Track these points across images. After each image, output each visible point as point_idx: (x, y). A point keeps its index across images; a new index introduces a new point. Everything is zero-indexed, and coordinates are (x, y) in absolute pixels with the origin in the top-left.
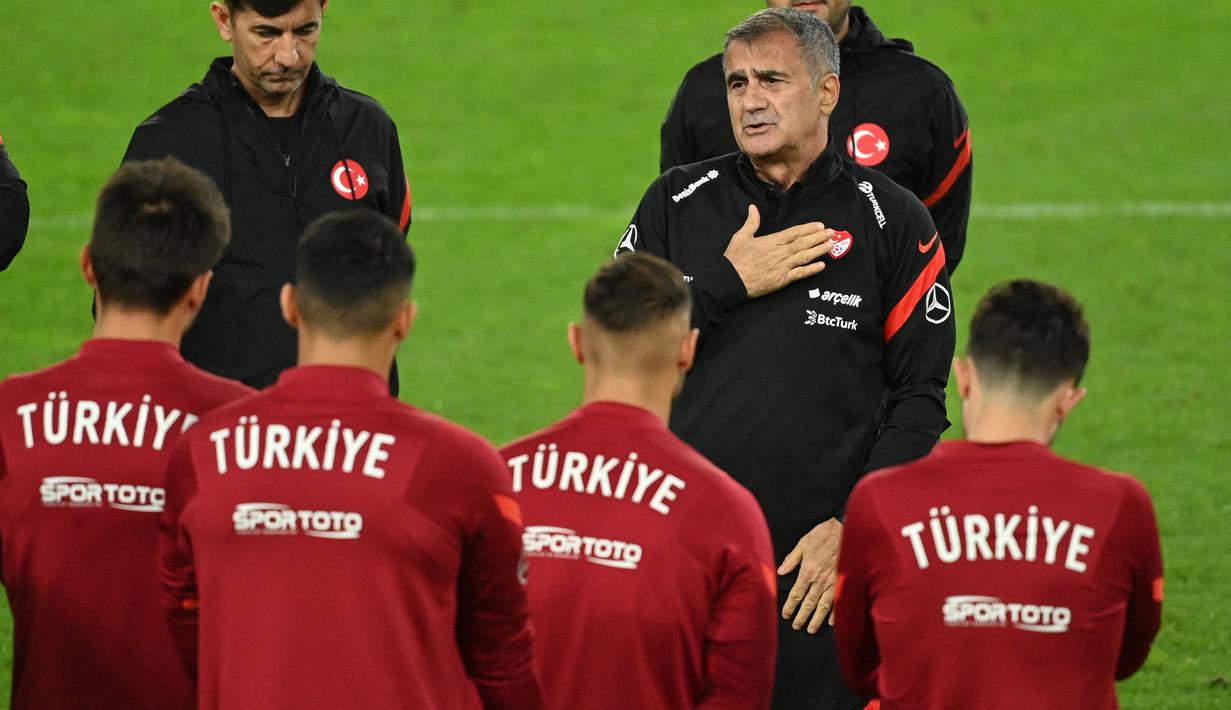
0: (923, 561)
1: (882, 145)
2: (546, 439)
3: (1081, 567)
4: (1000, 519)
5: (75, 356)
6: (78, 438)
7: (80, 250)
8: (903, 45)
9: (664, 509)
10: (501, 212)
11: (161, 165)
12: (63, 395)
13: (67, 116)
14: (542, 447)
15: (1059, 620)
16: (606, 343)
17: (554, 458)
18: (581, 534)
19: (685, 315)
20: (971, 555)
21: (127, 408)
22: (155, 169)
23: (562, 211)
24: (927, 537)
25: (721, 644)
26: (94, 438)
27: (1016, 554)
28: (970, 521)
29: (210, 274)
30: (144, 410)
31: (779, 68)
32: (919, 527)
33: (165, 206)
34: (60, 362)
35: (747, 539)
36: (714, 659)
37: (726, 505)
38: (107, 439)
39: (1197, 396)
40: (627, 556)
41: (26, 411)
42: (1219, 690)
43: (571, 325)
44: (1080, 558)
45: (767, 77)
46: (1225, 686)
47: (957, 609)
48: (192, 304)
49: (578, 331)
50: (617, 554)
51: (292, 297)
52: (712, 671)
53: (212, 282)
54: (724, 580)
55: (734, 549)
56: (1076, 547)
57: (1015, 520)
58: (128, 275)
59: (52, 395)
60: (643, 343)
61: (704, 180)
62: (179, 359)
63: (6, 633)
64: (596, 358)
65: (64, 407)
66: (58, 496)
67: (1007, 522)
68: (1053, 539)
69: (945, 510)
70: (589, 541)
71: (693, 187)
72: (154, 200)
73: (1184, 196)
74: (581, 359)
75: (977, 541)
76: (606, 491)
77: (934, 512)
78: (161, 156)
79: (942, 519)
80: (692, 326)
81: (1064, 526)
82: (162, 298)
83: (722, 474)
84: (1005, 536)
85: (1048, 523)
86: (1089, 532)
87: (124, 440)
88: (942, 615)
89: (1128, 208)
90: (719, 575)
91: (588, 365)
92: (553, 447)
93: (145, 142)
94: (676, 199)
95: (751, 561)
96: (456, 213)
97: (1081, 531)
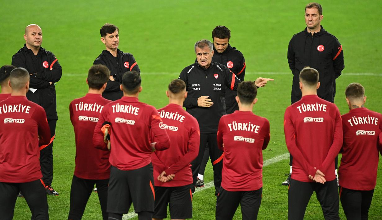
0: (231, 130)
1: (232, 65)
2: (163, 109)
3: (257, 132)
4: (244, 124)
5: (85, 96)
6: (84, 110)
7: (86, 79)
8: (235, 48)
9: (182, 122)
10: (154, 73)
11: (98, 65)
12: (82, 102)
13: (83, 58)
14: (162, 111)
15: (252, 141)
16: (173, 95)
17: (164, 113)
18: (168, 125)
19: (185, 89)
20: (239, 129)
21: (92, 105)
22: (98, 66)
23: (164, 73)
24: (232, 126)
25: (190, 143)
26: (87, 110)
27: (246, 130)
28: (239, 124)
29: (107, 83)
30: (95, 105)
31: (207, 52)
32: (231, 124)
33: (99, 73)
34: (82, 97)
35: (195, 126)
36: (190, 146)
37: (192, 121)
38: (89, 110)
39: (267, 103)
40: (176, 129)
41: (77, 105)
42: (270, 151)
43: (166, 91)
44: (257, 131)
45: (205, 54)
46: (271, 151)
47: (236, 138)
48: (104, 88)
49: (168, 92)
50: (174, 129)
51: (122, 86)
52: (189, 147)
53: (107, 84)
54: (191, 133)
55: (193, 128)
56: (257, 129)
57: (247, 124)
58: (93, 84)
59: (81, 103)
60: (179, 95)
61: (192, 68)
62: (102, 97)
63: (74, 141)
64: (171, 97)
65: (82, 104)
66: (81, 119)
67: (245, 124)
68: (253, 127)
69: (235, 122)
70: (169, 126)
71: (190, 70)
72: (97, 72)
73: (264, 71)
74: (168, 96)
75: (240, 127)
76: (172, 118)
77: (233, 122)
78: (99, 64)
79: (235, 123)
80: (186, 91)
81: (255, 126)
82: (99, 87)
83: (191, 116)
84: (245, 126)
85: (252, 125)
86: (259, 127)
87: (92, 110)
88: (234, 139)
89: (256, 73)
90: (191, 132)
91: (170, 98)
92: (164, 111)
93: (96, 62)
94: (188, 73)
95: (196, 130)
96: (147, 73)
97: (258, 127)
